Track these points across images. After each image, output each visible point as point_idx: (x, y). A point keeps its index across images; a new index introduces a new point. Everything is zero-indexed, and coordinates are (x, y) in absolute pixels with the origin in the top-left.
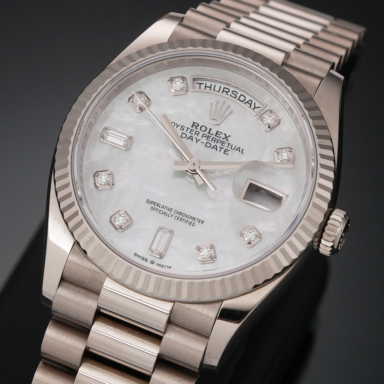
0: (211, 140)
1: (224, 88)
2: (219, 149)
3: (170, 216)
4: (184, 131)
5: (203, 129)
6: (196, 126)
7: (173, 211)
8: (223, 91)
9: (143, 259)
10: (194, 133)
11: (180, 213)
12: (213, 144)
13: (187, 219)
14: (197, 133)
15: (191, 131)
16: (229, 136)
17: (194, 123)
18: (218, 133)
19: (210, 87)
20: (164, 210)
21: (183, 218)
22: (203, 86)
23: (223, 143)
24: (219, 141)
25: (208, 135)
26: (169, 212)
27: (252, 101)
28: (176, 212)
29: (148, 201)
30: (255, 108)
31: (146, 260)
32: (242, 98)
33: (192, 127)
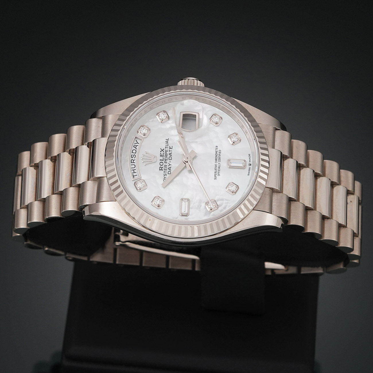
0: (167, 158)
1: (131, 163)
2: (170, 152)
3: (219, 164)
4: (167, 173)
5: (161, 164)
6: (162, 168)
7: (216, 164)
8: (133, 163)
9: (249, 170)
10: (166, 168)
11: (216, 160)
12: (169, 156)
13: (218, 155)
14: (165, 166)
15: (165, 170)
16: (161, 149)
17: (160, 170)
18: (161, 155)
19: (134, 170)
20: (217, 168)
21: (218, 157)
22: (134, 174)
23: (166, 151)
24: (166, 153)
25: (164, 160)
26: (218, 166)
27: (134, 146)
28: (216, 162)
29: (215, 179)
30: (137, 143)
31: (250, 168)
32: (134, 151)
33: (162, 170)
